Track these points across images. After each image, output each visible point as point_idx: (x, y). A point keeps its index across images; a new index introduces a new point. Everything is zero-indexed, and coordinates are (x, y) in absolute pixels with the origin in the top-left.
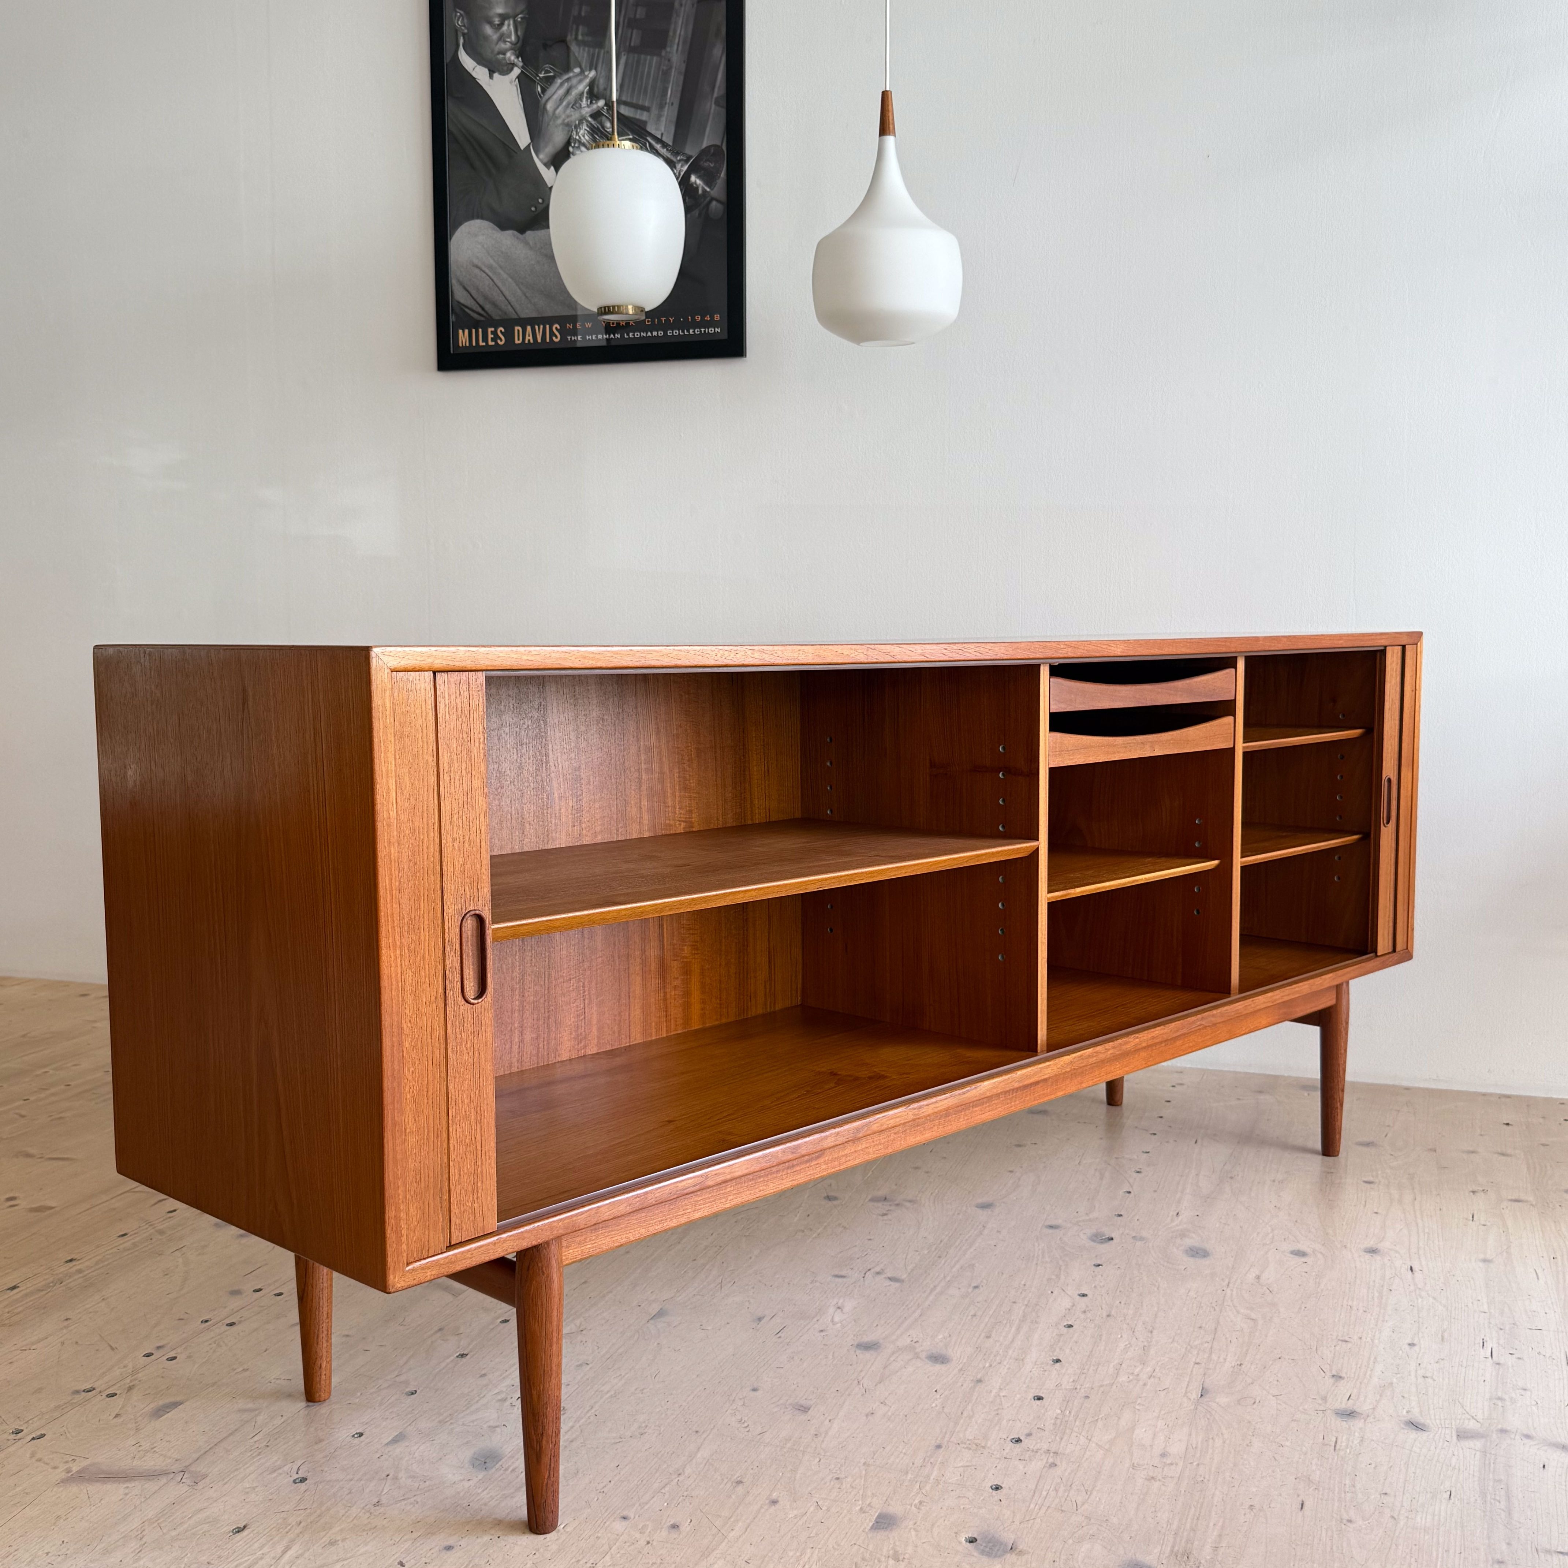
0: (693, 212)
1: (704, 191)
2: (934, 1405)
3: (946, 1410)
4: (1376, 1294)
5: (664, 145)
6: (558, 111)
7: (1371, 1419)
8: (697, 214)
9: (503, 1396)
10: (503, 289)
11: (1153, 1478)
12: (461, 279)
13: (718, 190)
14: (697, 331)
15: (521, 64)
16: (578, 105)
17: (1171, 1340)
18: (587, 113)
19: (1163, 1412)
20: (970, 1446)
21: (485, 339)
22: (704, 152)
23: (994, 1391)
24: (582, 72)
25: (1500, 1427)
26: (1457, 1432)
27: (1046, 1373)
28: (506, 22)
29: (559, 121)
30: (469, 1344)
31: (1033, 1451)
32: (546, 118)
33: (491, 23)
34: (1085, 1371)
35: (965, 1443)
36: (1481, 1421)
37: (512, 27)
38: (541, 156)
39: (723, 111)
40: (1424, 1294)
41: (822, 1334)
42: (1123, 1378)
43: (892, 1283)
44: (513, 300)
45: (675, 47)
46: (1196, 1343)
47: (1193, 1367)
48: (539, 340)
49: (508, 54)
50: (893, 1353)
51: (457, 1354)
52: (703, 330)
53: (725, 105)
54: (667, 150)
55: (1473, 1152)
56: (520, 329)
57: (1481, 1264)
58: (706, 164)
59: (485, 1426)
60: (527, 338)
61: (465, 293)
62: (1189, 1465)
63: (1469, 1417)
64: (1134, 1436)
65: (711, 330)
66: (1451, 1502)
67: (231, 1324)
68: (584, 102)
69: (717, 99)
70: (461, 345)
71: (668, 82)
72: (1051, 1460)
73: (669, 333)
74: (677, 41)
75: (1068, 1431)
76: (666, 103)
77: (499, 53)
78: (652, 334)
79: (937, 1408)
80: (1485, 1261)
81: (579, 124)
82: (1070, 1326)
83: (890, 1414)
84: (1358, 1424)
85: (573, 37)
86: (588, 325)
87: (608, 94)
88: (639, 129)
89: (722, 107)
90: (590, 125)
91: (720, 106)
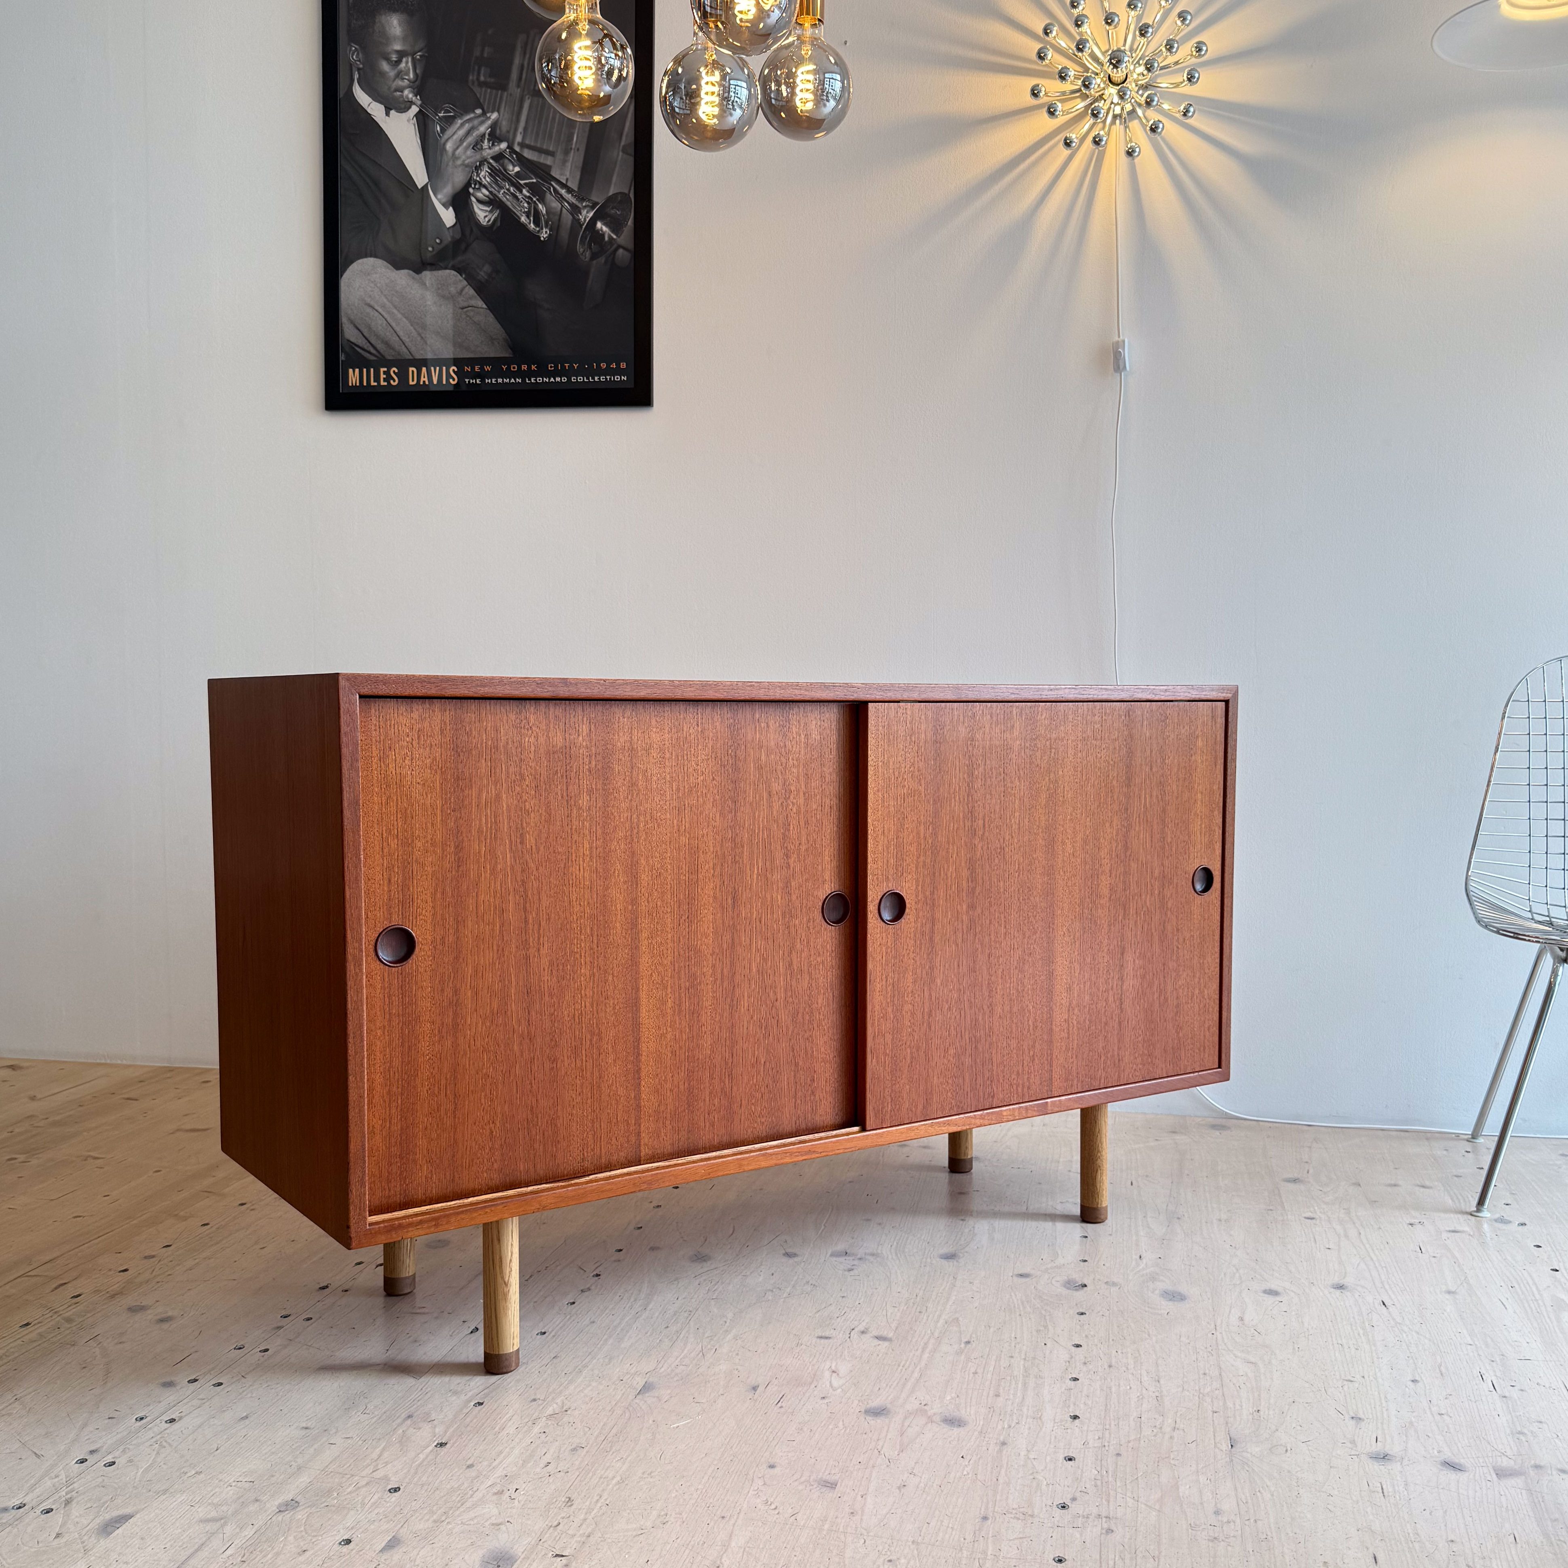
0: (600, 259)
1: (610, 237)
2: (965, 1473)
3: (979, 1477)
4: (1361, 1332)
5: (569, 190)
7: (1405, 1462)
8: (603, 261)
9: (498, 1488)
10: (397, 329)
11: (1215, 1538)
12: (352, 317)
13: (626, 237)
14: (602, 379)
15: (419, 102)
16: (478, 147)
17: (1180, 1389)
18: (488, 154)
19: (1200, 1466)
20: (1018, 1516)
22: (610, 199)
23: (1023, 1454)
24: (484, 113)
25: (1533, 1462)
26: (1495, 1470)
27: (1069, 1431)
28: (404, 60)
29: (459, 162)
30: (446, 1432)
31: (1083, 1517)
32: (445, 158)
33: (388, 60)
34: (1108, 1427)
35: (1011, 1513)
36: (1513, 1458)
37: (410, 64)
38: (439, 196)
39: (631, 159)
40: (1406, 1329)
41: (826, 1401)
42: (1147, 1432)
43: (880, 1342)
44: (408, 340)
46: (1208, 1390)
47: (1213, 1417)
48: (435, 382)
49: (406, 92)
50: (906, 1418)
51: (435, 1444)
52: (608, 377)
53: (633, 153)
54: (572, 195)
55: (1395, 1185)
56: (415, 370)
57: (1447, 1296)
58: (613, 212)
59: (487, 1524)
60: (422, 379)
61: (356, 331)
62: (1247, 1522)
63: (1499, 1454)
64: (1181, 1494)
65: (617, 378)
66: (1519, 1546)
67: (172, 1421)
68: (486, 144)
69: (624, 147)
70: (350, 385)
71: (574, 128)
72: (1105, 1526)
73: (573, 379)
75: (1112, 1493)
76: (571, 149)
77: (396, 90)
78: (555, 379)
79: (970, 1476)
80: (1449, 1292)
81: (480, 165)
82: (1076, 1379)
83: (922, 1485)
84: (1396, 1467)
85: (475, 78)
86: (488, 368)
87: (511, 137)
88: (543, 173)
89: (630, 155)
90: (491, 168)
91: (627, 154)
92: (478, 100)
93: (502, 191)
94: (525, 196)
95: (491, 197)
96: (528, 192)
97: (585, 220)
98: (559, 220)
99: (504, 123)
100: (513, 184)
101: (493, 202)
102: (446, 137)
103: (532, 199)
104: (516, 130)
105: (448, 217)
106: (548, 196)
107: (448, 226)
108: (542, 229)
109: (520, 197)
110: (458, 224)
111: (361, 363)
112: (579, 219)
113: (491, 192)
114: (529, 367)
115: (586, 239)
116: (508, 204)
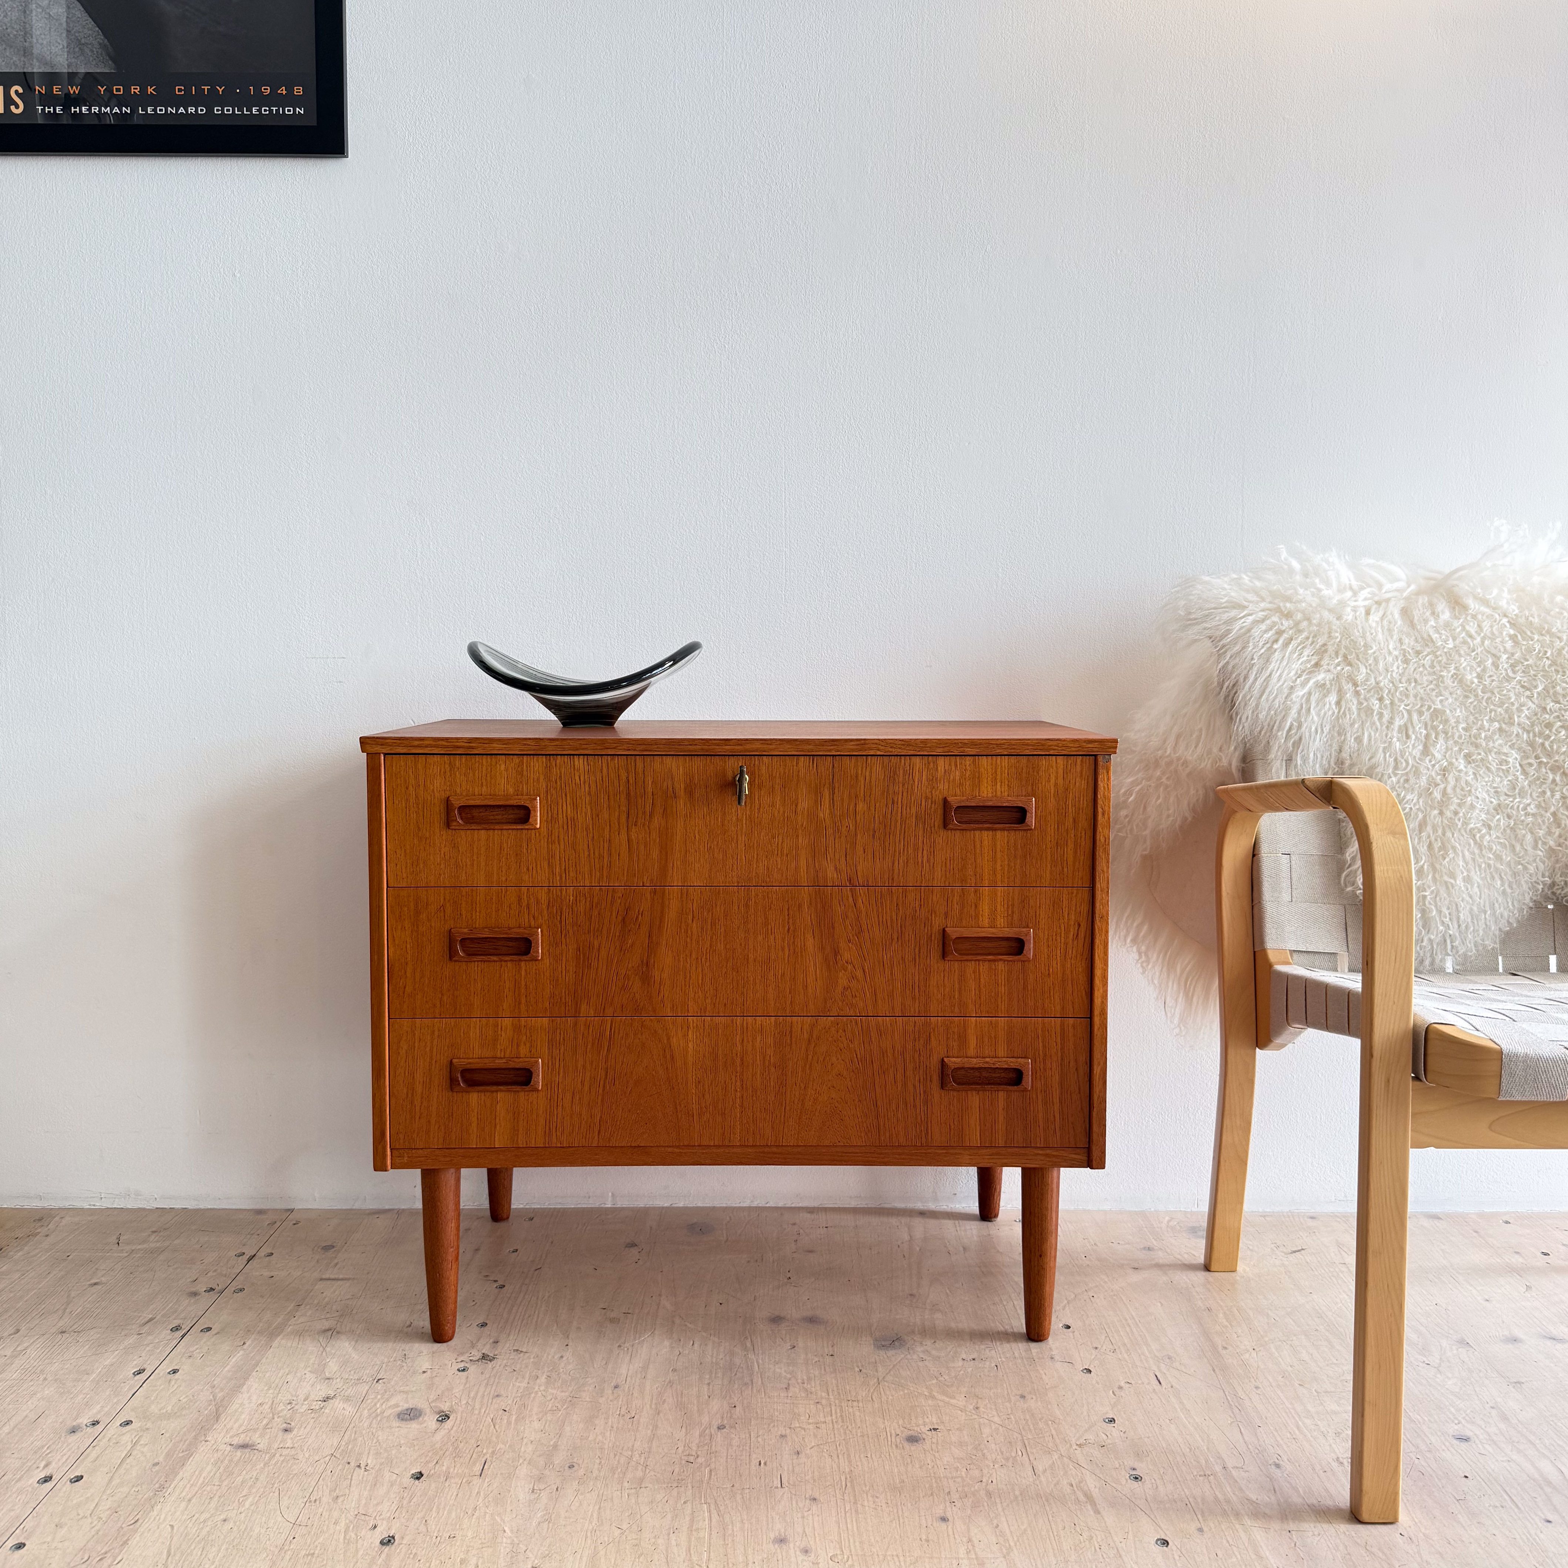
14: (265, 111)
52: (274, 109)
65: (289, 111)
73: (217, 110)
78: (186, 110)
86: (74, 90)
114: (143, 90)
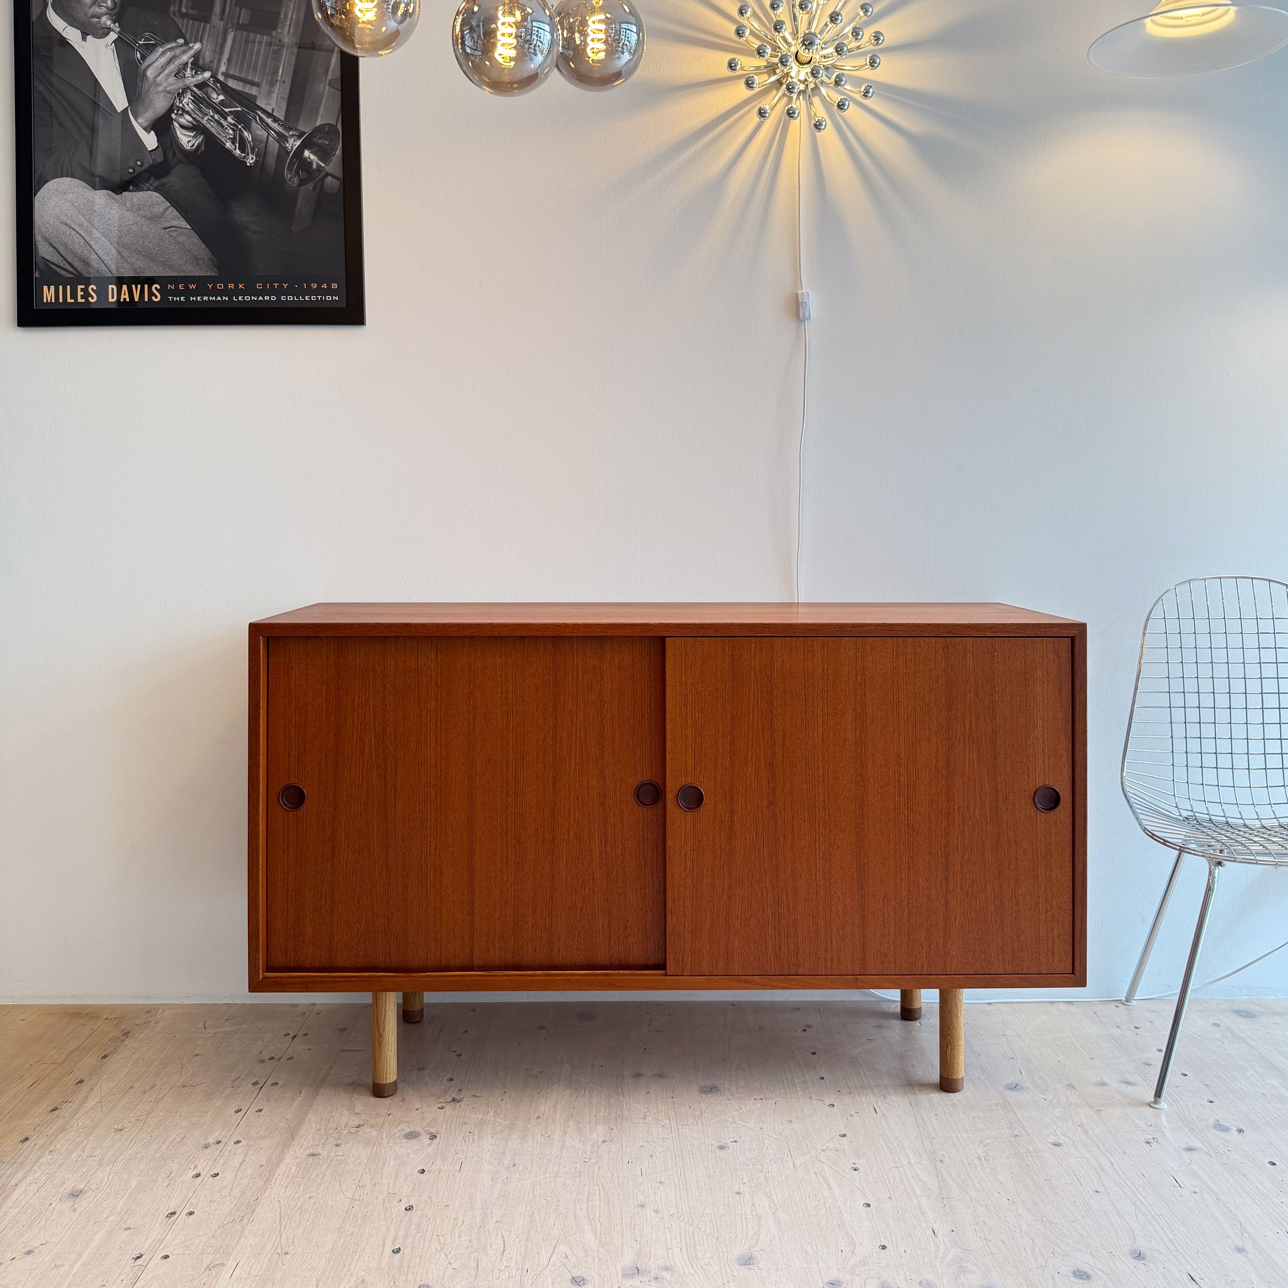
0: (307, 185)
1: (319, 166)
5: (276, 120)
6: (159, 79)
8: (311, 188)
12: (47, 236)
13: (334, 165)
14: (313, 298)
15: (118, 30)
21: (74, 295)
22: (318, 130)
24: (186, 43)
29: (161, 88)
32: (146, 85)
38: (140, 121)
39: (338, 94)
44: (107, 258)
45: (287, 28)
48: (136, 299)
49: (104, 19)
52: (319, 297)
53: (340, 88)
54: (279, 124)
56: (114, 287)
60: (123, 297)
61: (51, 249)
65: (329, 298)
68: (188, 72)
69: (330, 81)
70: (45, 301)
71: (280, 61)
73: (283, 298)
74: (288, 23)
76: (277, 81)
77: (94, 16)
78: (263, 298)
81: (183, 93)
85: (176, 9)
86: (193, 287)
87: (215, 67)
88: (249, 103)
89: (337, 89)
90: (194, 95)
91: (333, 87)
92: (180, 31)
93: (206, 118)
94: (230, 123)
95: (195, 123)
96: (233, 119)
97: (292, 148)
98: (266, 147)
99: (207, 53)
100: (217, 111)
101: (196, 128)
102: (146, 63)
103: (237, 127)
104: (219, 61)
105: (150, 141)
106: (254, 124)
107: (149, 149)
108: (249, 155)
109: (225, 124)
110: (160, 148)
111: (55, 279)
112: (286, 147)
113: (194, 119)
114: (236, 286)
115: (294, 165)
116: (213, 130)
